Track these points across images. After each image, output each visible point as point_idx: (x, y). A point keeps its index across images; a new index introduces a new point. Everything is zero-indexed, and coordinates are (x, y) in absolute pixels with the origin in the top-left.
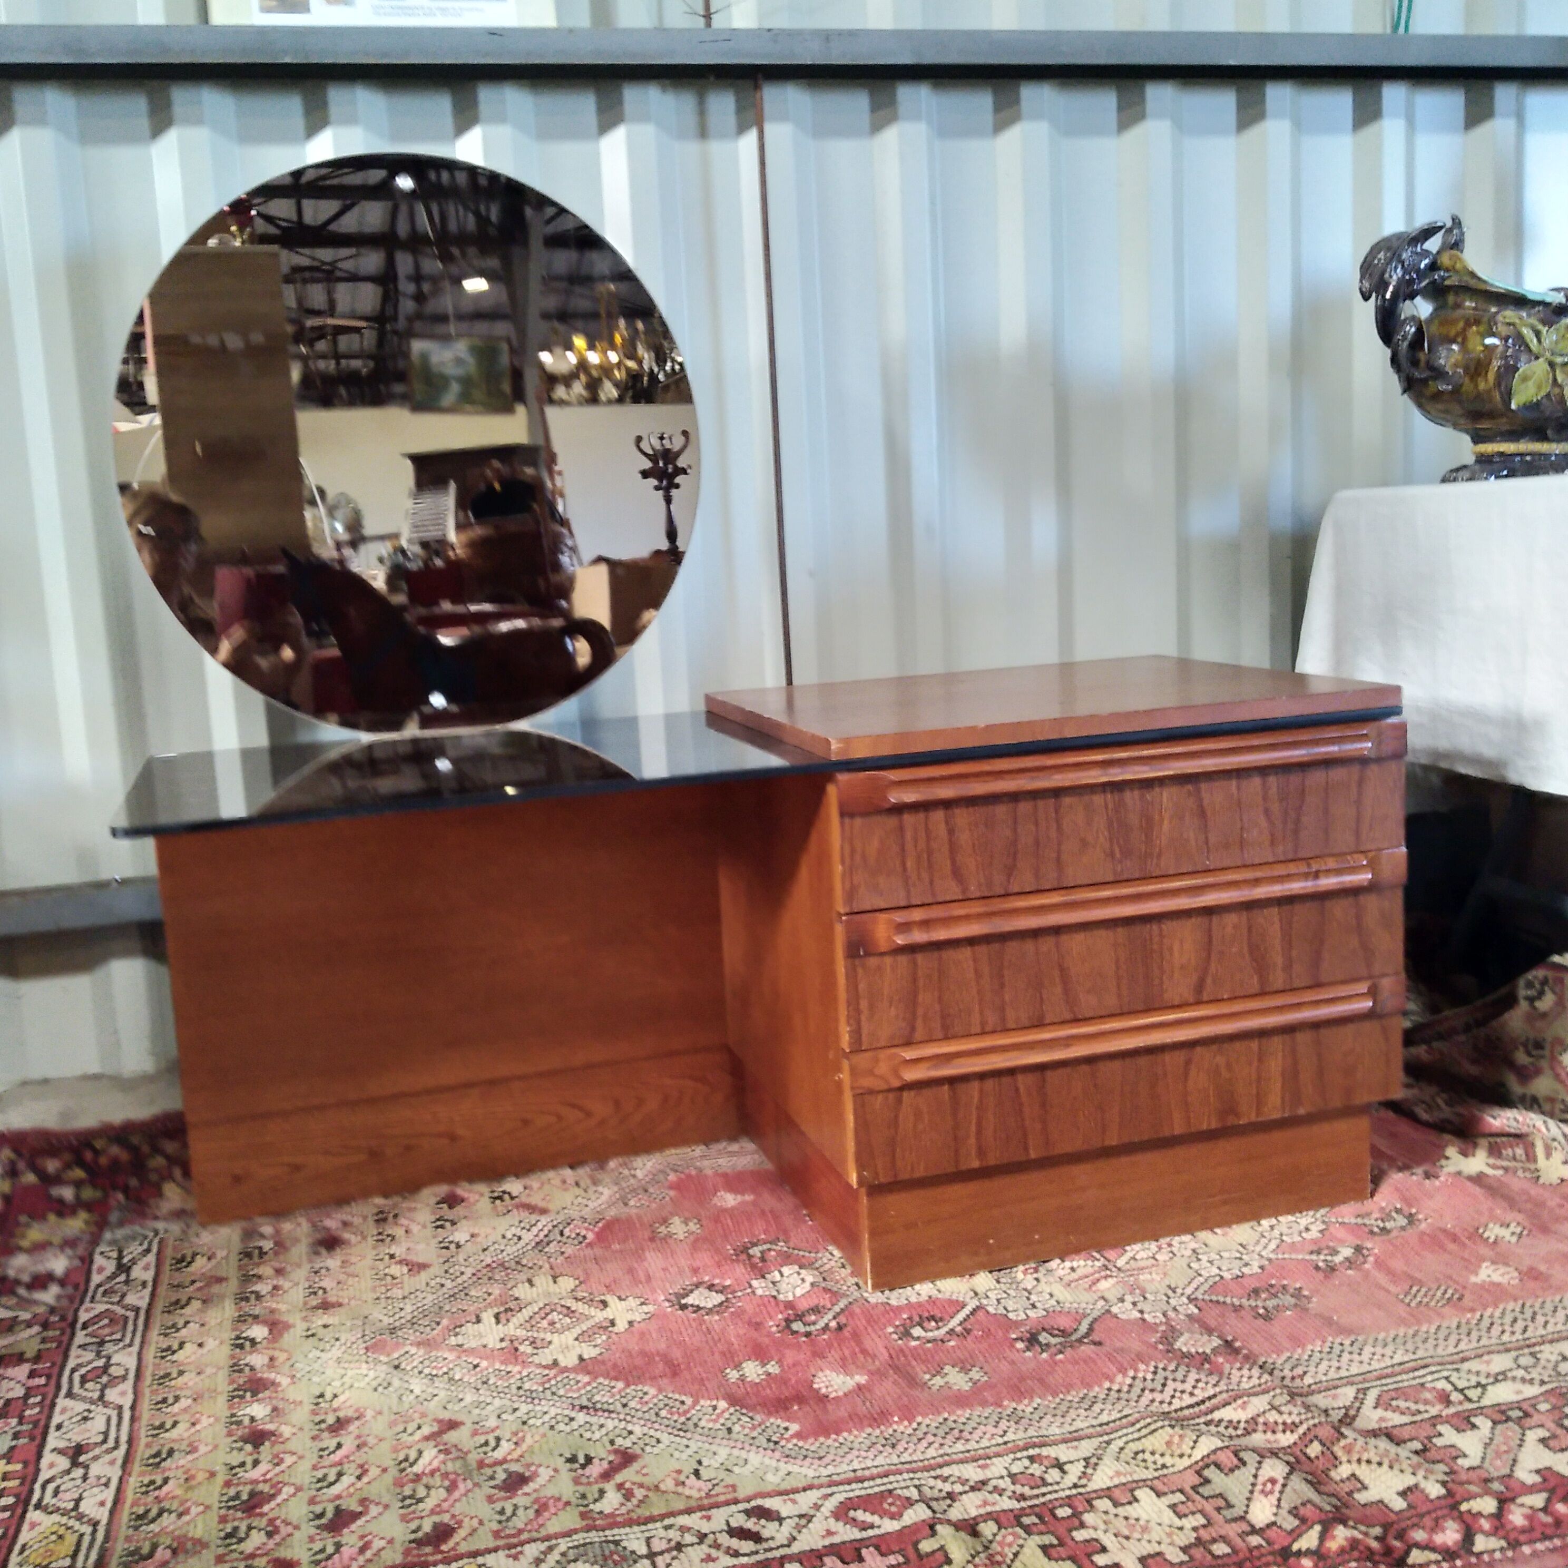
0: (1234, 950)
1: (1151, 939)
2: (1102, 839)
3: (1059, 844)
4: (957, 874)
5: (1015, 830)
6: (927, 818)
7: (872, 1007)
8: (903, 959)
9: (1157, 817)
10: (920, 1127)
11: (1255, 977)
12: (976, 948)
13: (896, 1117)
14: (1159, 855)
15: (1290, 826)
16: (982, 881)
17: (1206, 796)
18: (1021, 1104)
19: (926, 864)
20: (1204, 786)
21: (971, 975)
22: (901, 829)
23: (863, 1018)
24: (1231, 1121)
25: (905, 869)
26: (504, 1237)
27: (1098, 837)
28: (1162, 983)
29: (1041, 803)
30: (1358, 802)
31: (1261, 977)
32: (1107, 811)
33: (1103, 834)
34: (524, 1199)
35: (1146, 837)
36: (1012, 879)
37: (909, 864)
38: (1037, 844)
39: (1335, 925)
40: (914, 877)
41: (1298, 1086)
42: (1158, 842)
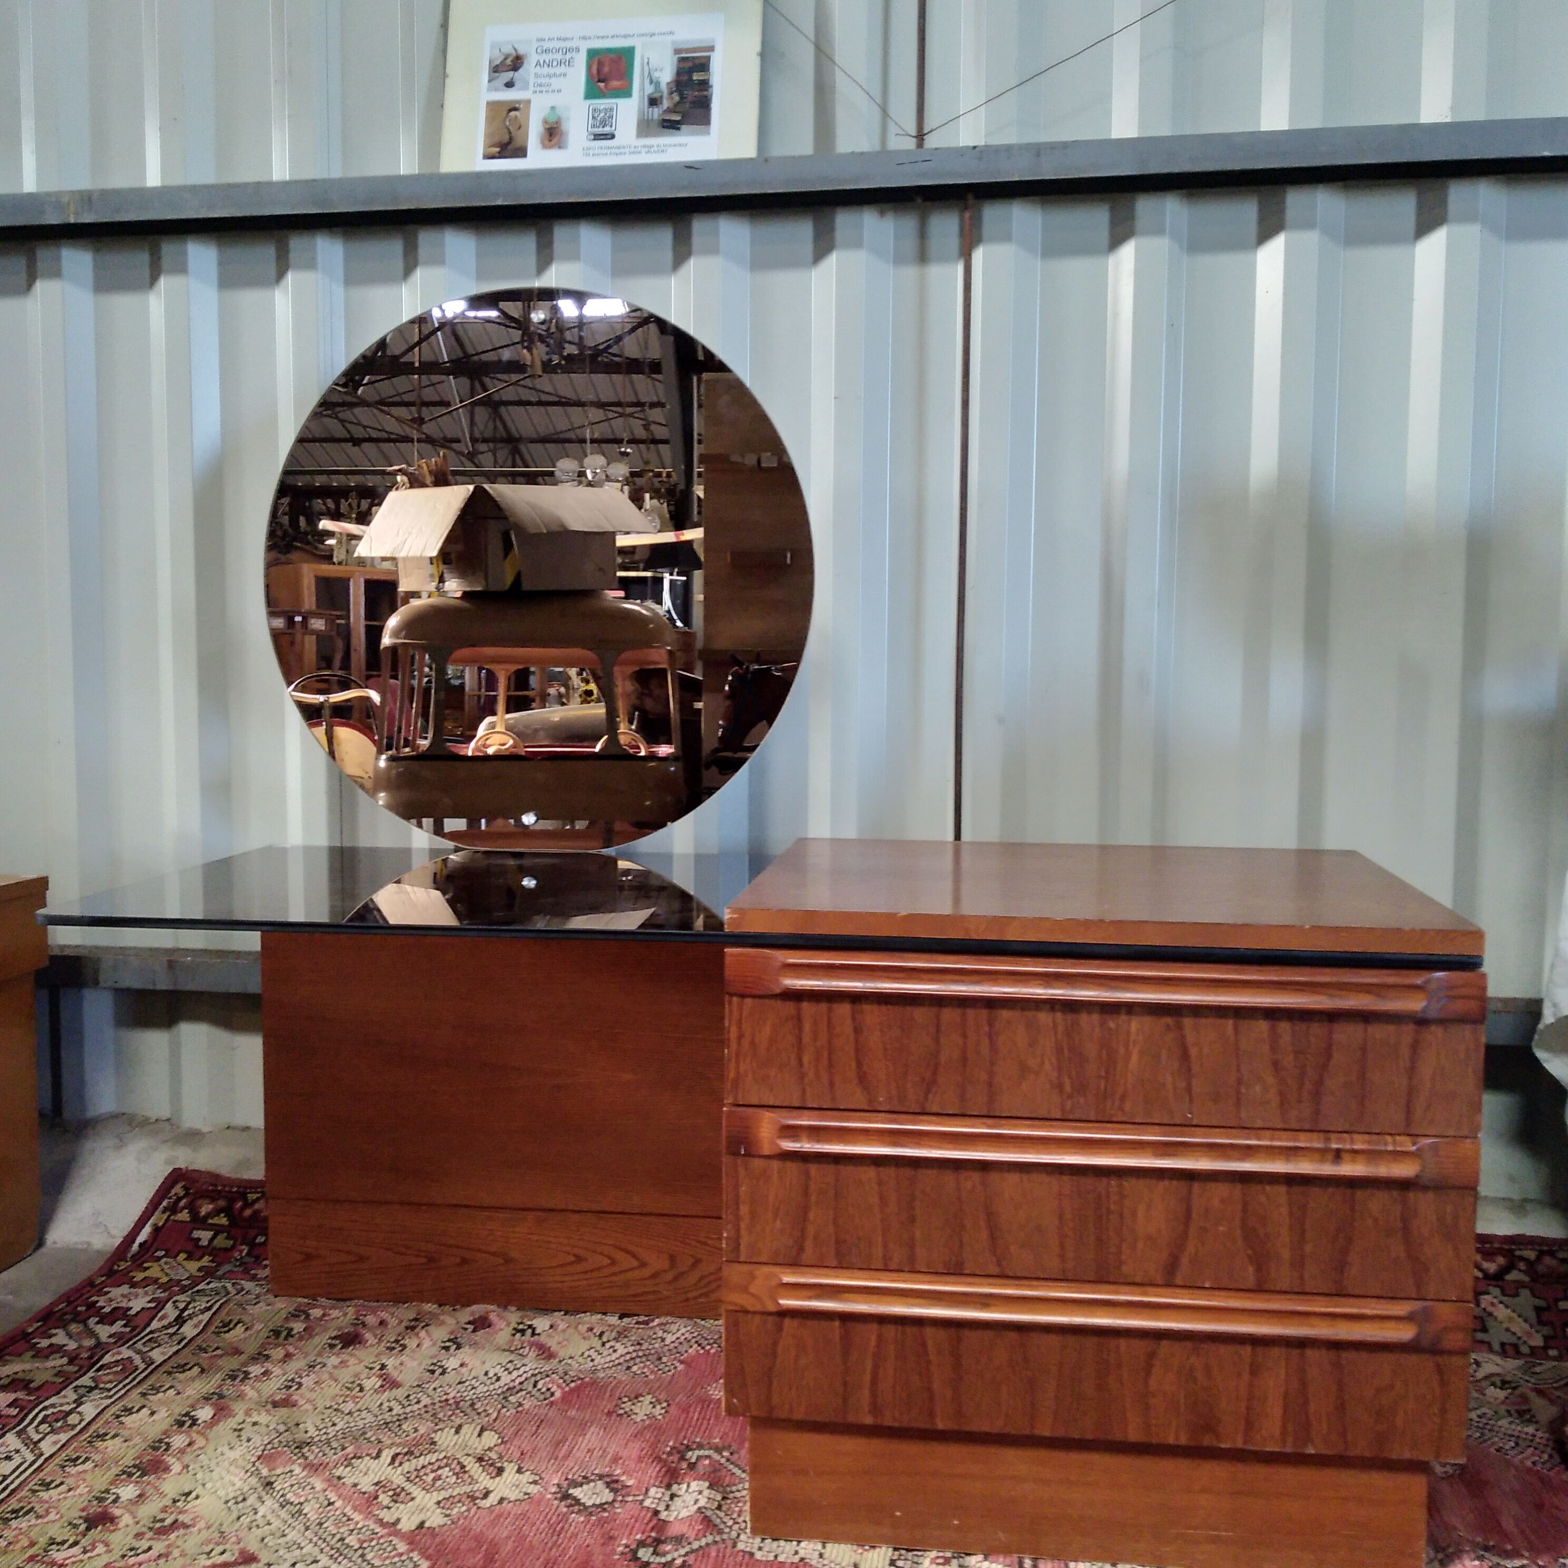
0: (1221, 1229)
1: (1108, 1196)
2: (1047, 1066)
3: (992, 1063)
4: (863, 1079)
5: (937, 1040)
6: (830, 1010)
7: (753, 1215)
8: (793, 1167)
9: (1122, 1050)
10: (803, 1361)
11: (1251, 1269)
12: (881, 1169)
13: (775, 1344)
14: (1123, 1098)
15: (1308, 1086)
16: (894, 1092)
17: (1190, 1037)
18: (929, 1362)
19: (826, 1063)
20: (1188, 1022)
21: (874, 1200)
22: (799, 1019)
23: (743, 1225)
24: (1207, 1440)
25: (800, 1065)
27: (1042, 1064)
28: (1120, 1252)
29: (971, 1012)
30: (1412, 1070)
31: (1259, 1269)
32: (1056, 1034)
33: (1050, 1060)
34: (543, 1339)
35: (1107, 1073)
36: (930, 1096)
37: (806, 1060)
38: (964, 1059)
39: (1370, 1222)
40: (811, 1075)
41: (1307, 1418)
42: (1123, 1081)
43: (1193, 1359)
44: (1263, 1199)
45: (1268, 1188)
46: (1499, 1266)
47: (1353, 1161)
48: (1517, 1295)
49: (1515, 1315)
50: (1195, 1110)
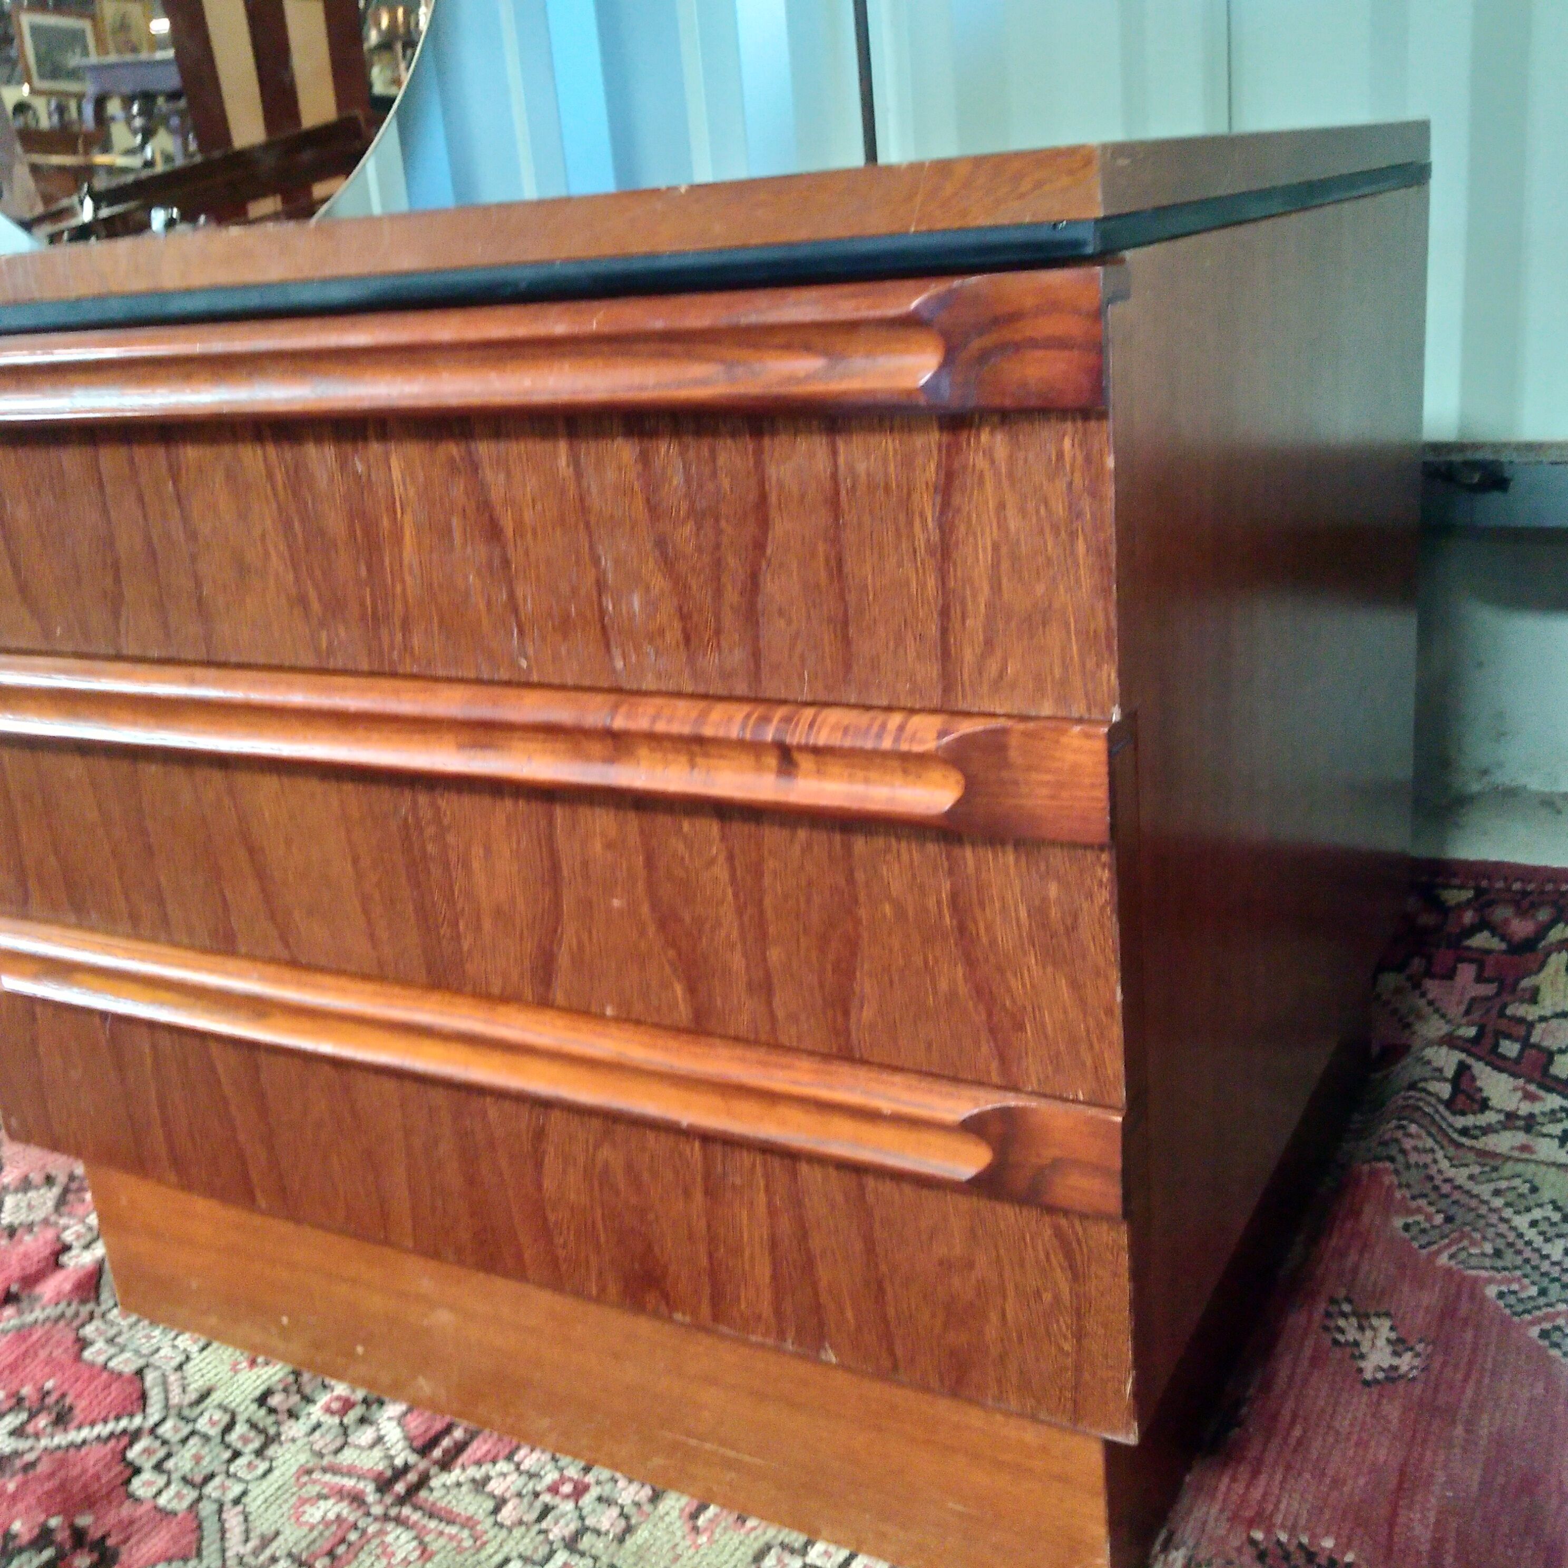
0: (616, 903)
1: (421, 830)
2: (275, 561)
3: (194, 558)
4: (26, 592)
5: (105, 511)
9: (385, 522)
11: (679, 989)
15: (732, 596)
16: (72, 618)
17: (494, 479)
18: (225, 1099)
20: (485, 449)
21: (94, 815)
27: (267, 554)
28: (457, 936)
29: (140, 453)
31: (692, 990)
32: (275, 491)
33: (276, 546)
35: (369, 570)
36: (121, 621)
38: (152, 554)
39: (888, 909)
41: (816, 1294)
42: (399, 589)
43: (605, 1153)
44: (681, 848)
45: (686, 826)
47: (820, 773)
50: (530, 651)
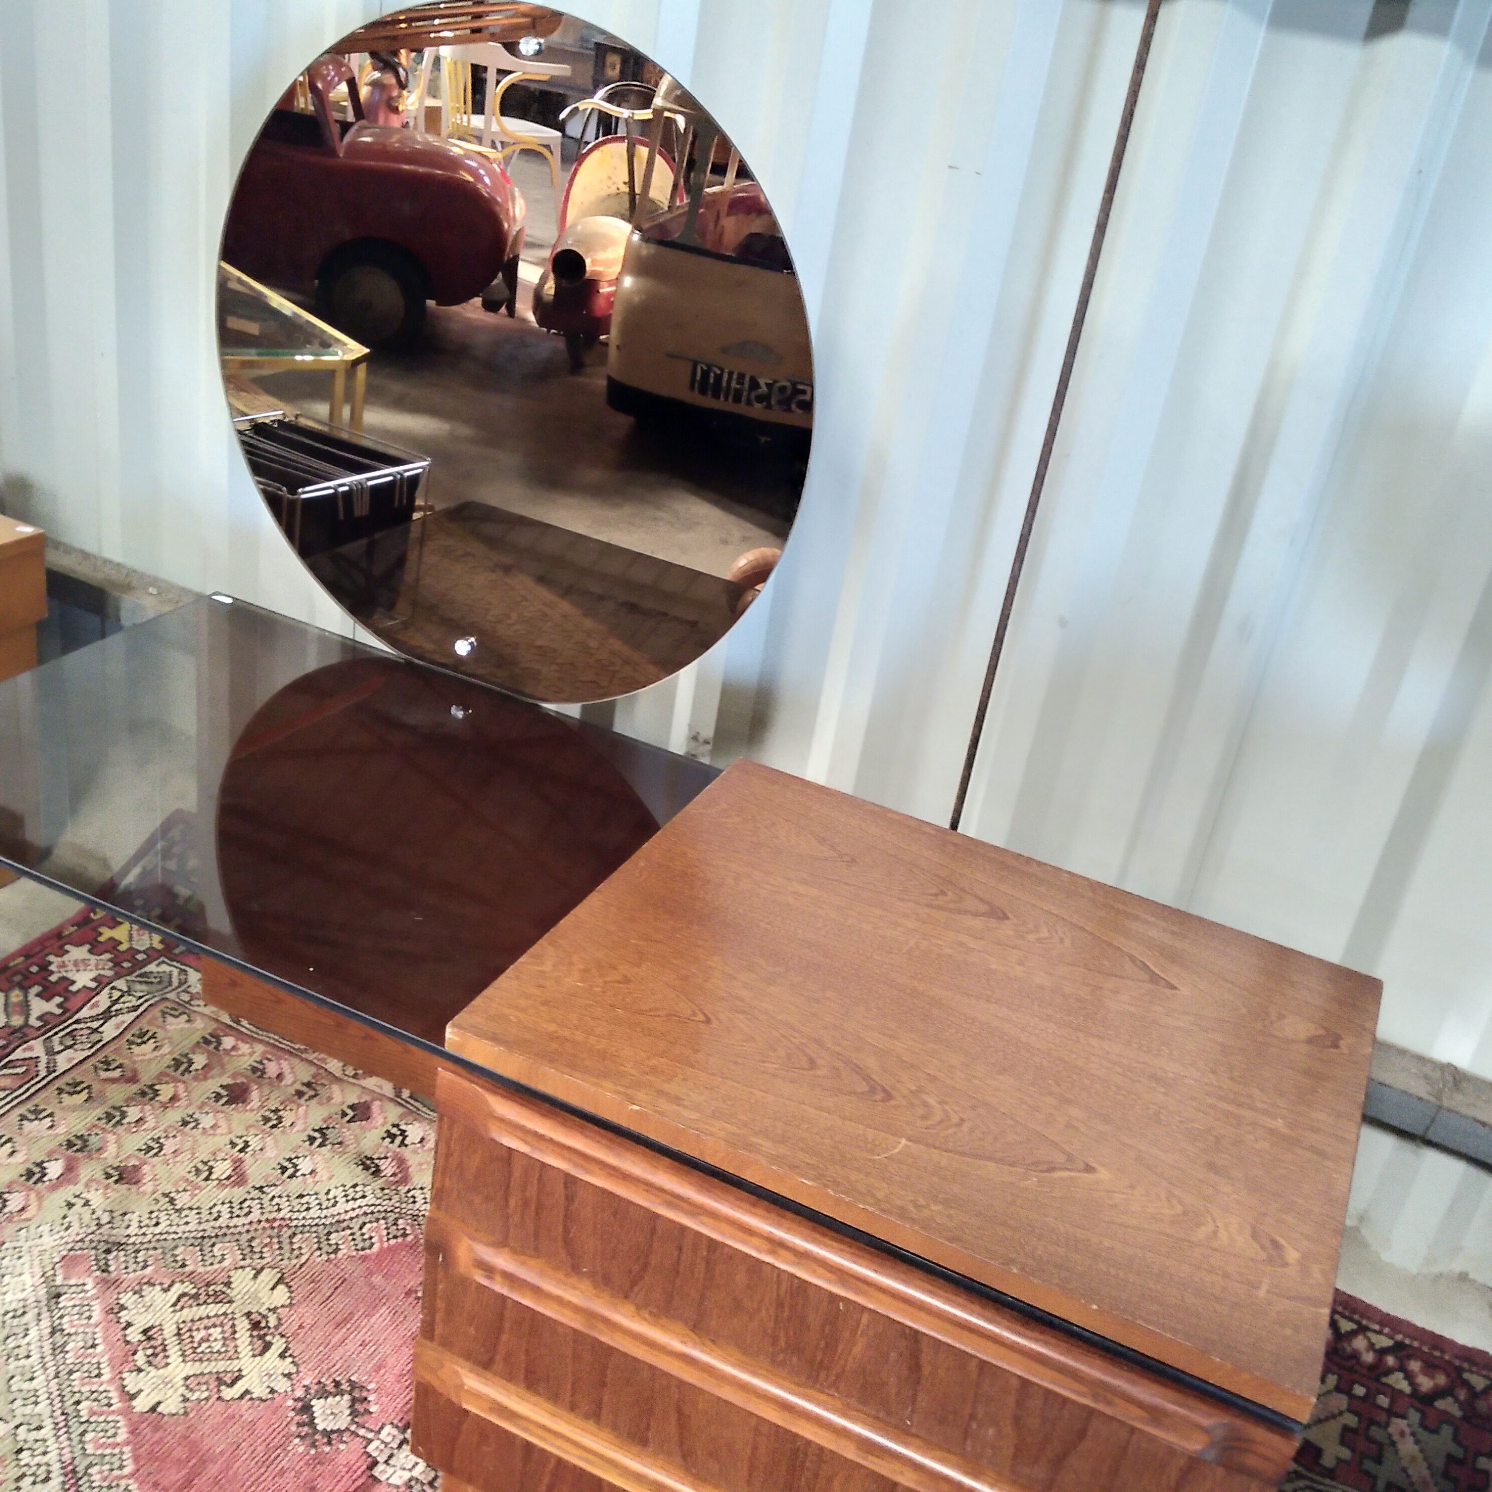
2: (764, 1314)
3: (706, 1287)
4: (568, 1244)
5: (650, 1241)
7: (449, 1313)
9: (847, 1334)
10: (485, 1448)
13: (460, 1423)
14: (840, 1376)
15: (1049, 1454)
16: (599, 1269)
17: (926, 1354)
19: (533, 1214)
21: (566, 1351)
22: (509, 1164)
23: (438, 1318)
25: (507, 1205)
26: (328, 1193)
27: (759, 1309)
32: (778, 1288)
33: (768, 1310)
34: (406, 1152)
35: (826, 1347)
36: (636, 1289)
37: (512, 1202)
38: (676, 1271)
40: (516, 1219)
42: (842, 1362)
46: (1436, 1385)
48: (1436, 1431)
49: (1420, 1456)
50: (915, 1419)
